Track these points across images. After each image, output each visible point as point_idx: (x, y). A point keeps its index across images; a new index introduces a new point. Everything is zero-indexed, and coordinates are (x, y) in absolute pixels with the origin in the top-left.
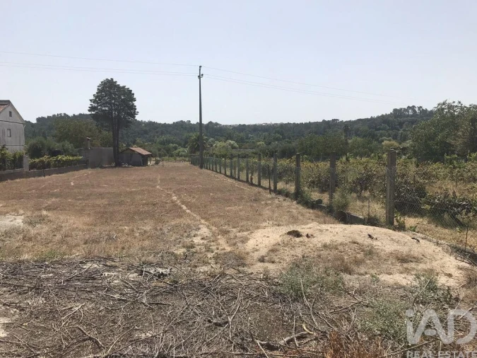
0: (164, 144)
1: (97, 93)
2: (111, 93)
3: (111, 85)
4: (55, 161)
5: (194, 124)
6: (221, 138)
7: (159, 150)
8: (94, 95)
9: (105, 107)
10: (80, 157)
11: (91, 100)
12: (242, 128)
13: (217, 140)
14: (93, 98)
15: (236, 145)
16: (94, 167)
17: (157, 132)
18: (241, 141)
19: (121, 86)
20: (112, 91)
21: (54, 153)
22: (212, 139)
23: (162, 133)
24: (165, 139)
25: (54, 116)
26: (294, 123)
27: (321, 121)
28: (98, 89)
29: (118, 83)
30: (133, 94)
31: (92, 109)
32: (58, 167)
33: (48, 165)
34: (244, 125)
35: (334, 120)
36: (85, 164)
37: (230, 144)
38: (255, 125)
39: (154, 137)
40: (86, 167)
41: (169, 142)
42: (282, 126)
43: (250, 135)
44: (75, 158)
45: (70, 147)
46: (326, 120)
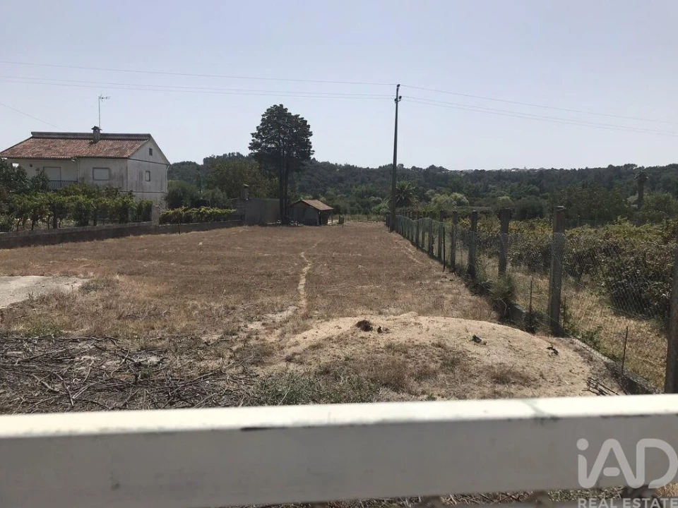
0: (362, 198)
1: (261, 125)
2: (279, 125)
3: (279, 113)
4: (197, 213)
5: (408, 170)
6: (444, 190)
7: (352, 204)
8: (257, 127)
9: (271, 143)
10: (233, 210)
11: (252, 134)
12: (479, 175)
13: (439, 192)
14: (255, 131)
15: (465, 200)
16: (251, 223)
17: (356, 180)
18: (474, 195)
19: (293, 114)
20: (281, 122)
21: (198, 204)
22: (431, 190)
23: (363, 182)
24: (365, 189)
25: (225, 155)
26: (562, 169)
27: (606, 166)
28: (263, 120)
29: (288, 111)
30: (309, 126)
31: (253, 146)
32: (201, 222)
33: (188, 219)
34: (483, 171)
35: (627, 166)
36: (238, 220)
37: (455, 199)
38: (500, 172)
39: (351, 186)
40: (240, 224)
41: (370, 194)
42: (543, 173)
43: (490, 186)
44: (225, 211)
45: (222, 197)
46: (615, 165)
